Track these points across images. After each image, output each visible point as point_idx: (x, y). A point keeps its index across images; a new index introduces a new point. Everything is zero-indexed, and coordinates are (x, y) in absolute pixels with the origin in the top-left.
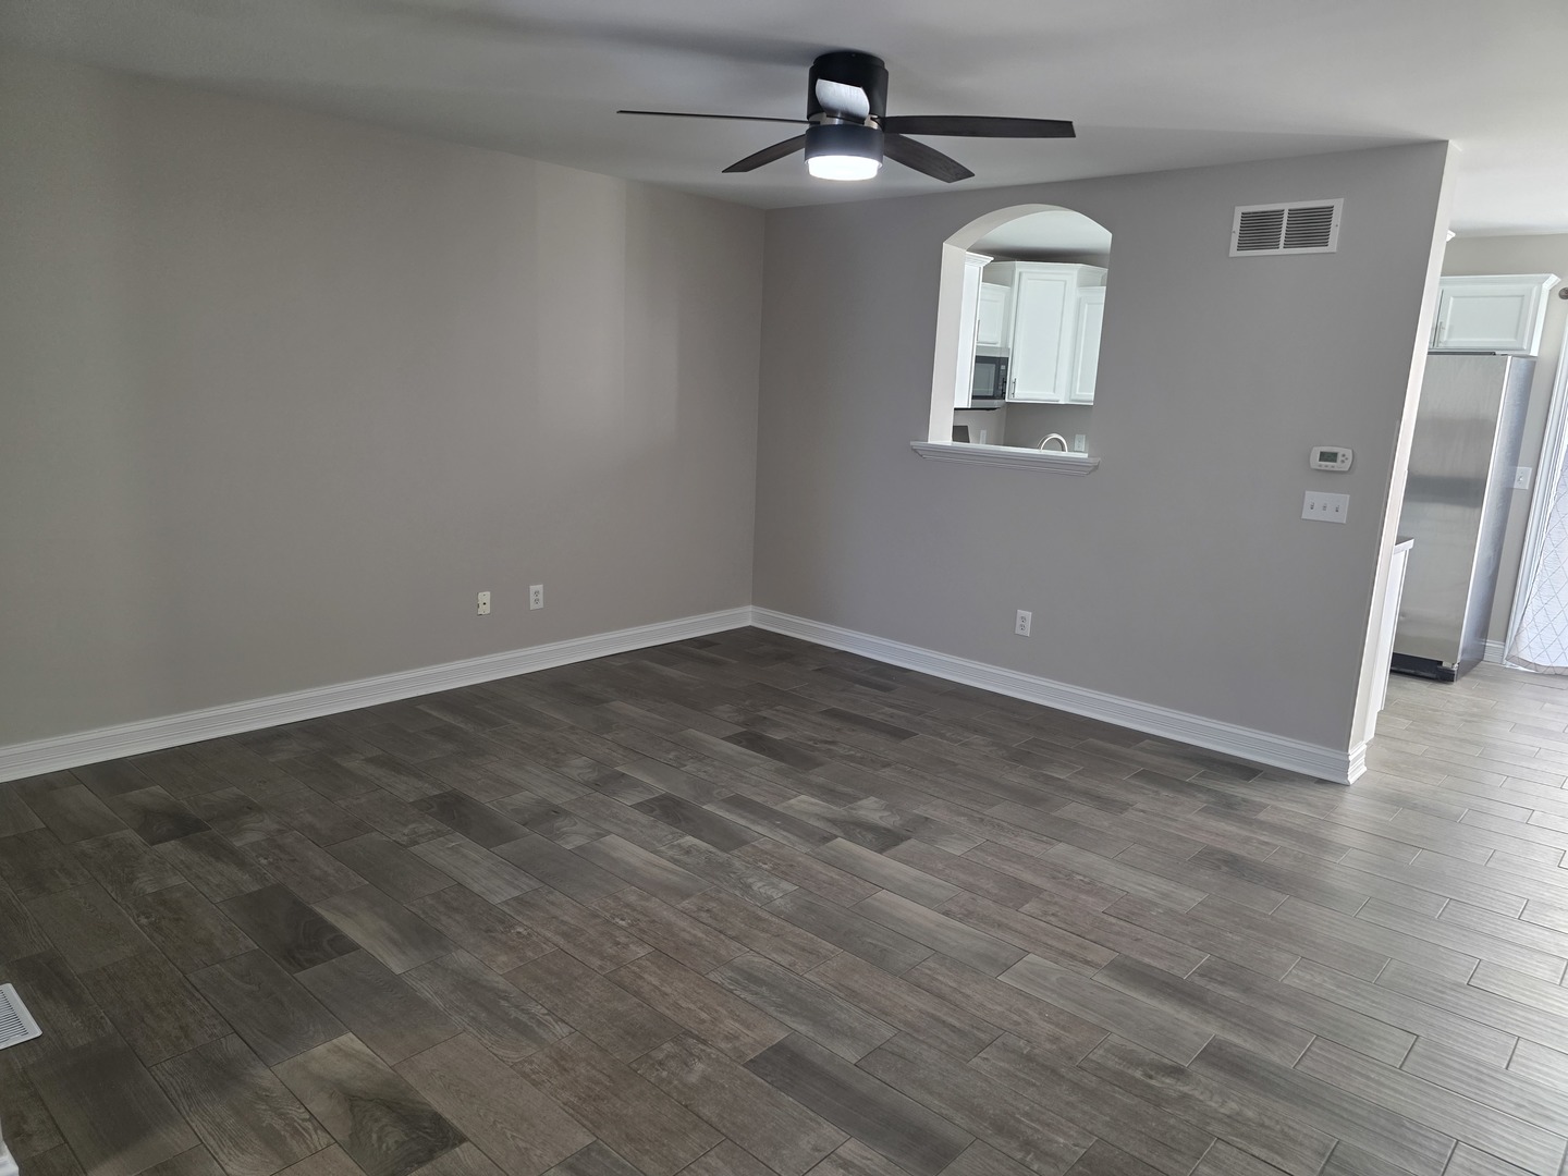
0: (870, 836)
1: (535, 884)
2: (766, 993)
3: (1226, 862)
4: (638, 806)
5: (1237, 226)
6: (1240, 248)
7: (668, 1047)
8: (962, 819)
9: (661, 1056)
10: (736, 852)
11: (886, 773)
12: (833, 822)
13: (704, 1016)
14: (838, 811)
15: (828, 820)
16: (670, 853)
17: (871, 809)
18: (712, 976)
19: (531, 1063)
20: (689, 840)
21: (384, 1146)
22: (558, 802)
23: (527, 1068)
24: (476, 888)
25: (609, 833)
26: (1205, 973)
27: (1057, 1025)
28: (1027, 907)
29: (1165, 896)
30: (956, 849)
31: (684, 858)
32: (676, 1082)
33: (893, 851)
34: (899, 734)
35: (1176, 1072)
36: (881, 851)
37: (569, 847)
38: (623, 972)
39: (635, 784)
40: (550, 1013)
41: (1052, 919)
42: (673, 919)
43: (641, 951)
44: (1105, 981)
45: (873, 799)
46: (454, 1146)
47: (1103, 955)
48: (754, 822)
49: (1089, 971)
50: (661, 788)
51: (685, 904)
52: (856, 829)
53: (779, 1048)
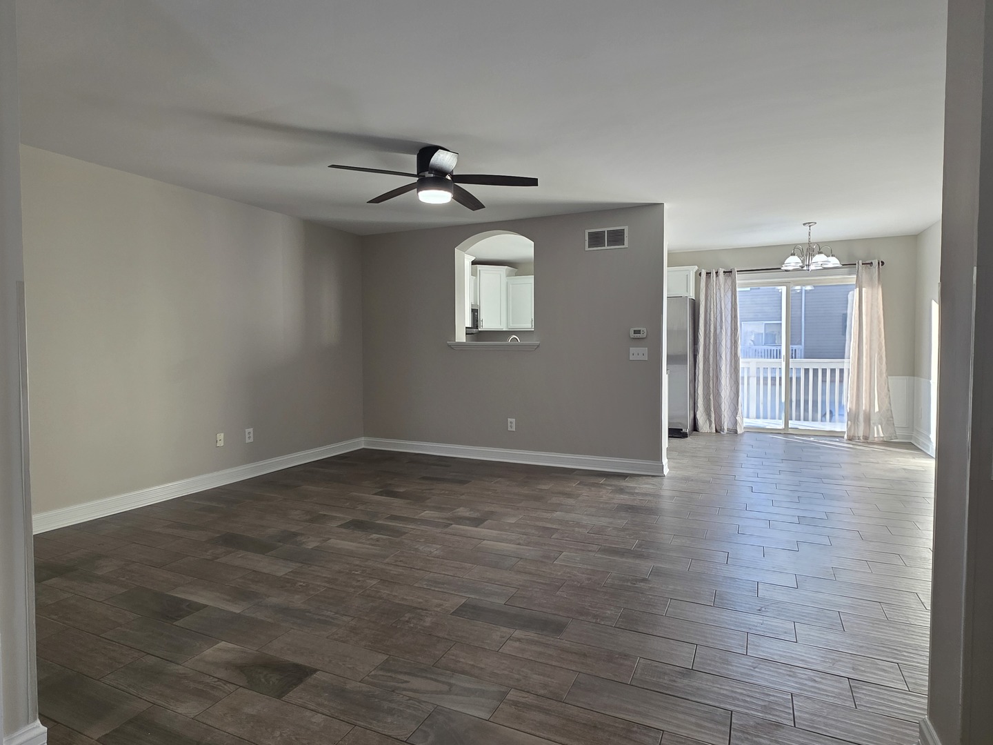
0: (468, 522)
1: (300, 565)
2: (448, 587)
3: (629, 508)
4: (341, 526)
5: (587, 238)
6: (589, 247)
7: (408, 615)
8: (509, 510)
9: (407, 619)
10: (403, 537)
11: (463, 497)
12: (448, 519)
13: (421, 600)
14: (449, 514)
15: (445, 518)
16: (368, 542)
17: (462, 512)
18: (416, 585)
19: (337, 634)
20: (375, 536)
21: (271, 682)
22: (293, 530)
23: (336, 637)
24: (265, 571)
25: (329, 539)
26: (640, 546)
27: (588, 574)
28: (553, 536)
29: (611, 523)
30: (512, 520)
31: (377, 543)
32: (419, 627)
33: (482, 525)
34: (462, 482)
35: (644, 580)
36: (476, 527)
37: (310, 547)
38: (368, 592)
39: (334, 518)
40: (336, 613)
41: (567, 539)
42: (384, 567)
43: (374, 582)
44: (600, 556)
45: (462, 508)
46: (312, 674)
47: (595, 547)
48: (406, 524)
49: (593, 554)
50: (349, 518)
51: (387, 560)
52: (460, 520)
53: (464, 605)
